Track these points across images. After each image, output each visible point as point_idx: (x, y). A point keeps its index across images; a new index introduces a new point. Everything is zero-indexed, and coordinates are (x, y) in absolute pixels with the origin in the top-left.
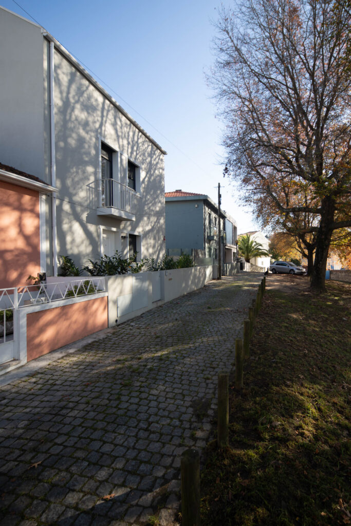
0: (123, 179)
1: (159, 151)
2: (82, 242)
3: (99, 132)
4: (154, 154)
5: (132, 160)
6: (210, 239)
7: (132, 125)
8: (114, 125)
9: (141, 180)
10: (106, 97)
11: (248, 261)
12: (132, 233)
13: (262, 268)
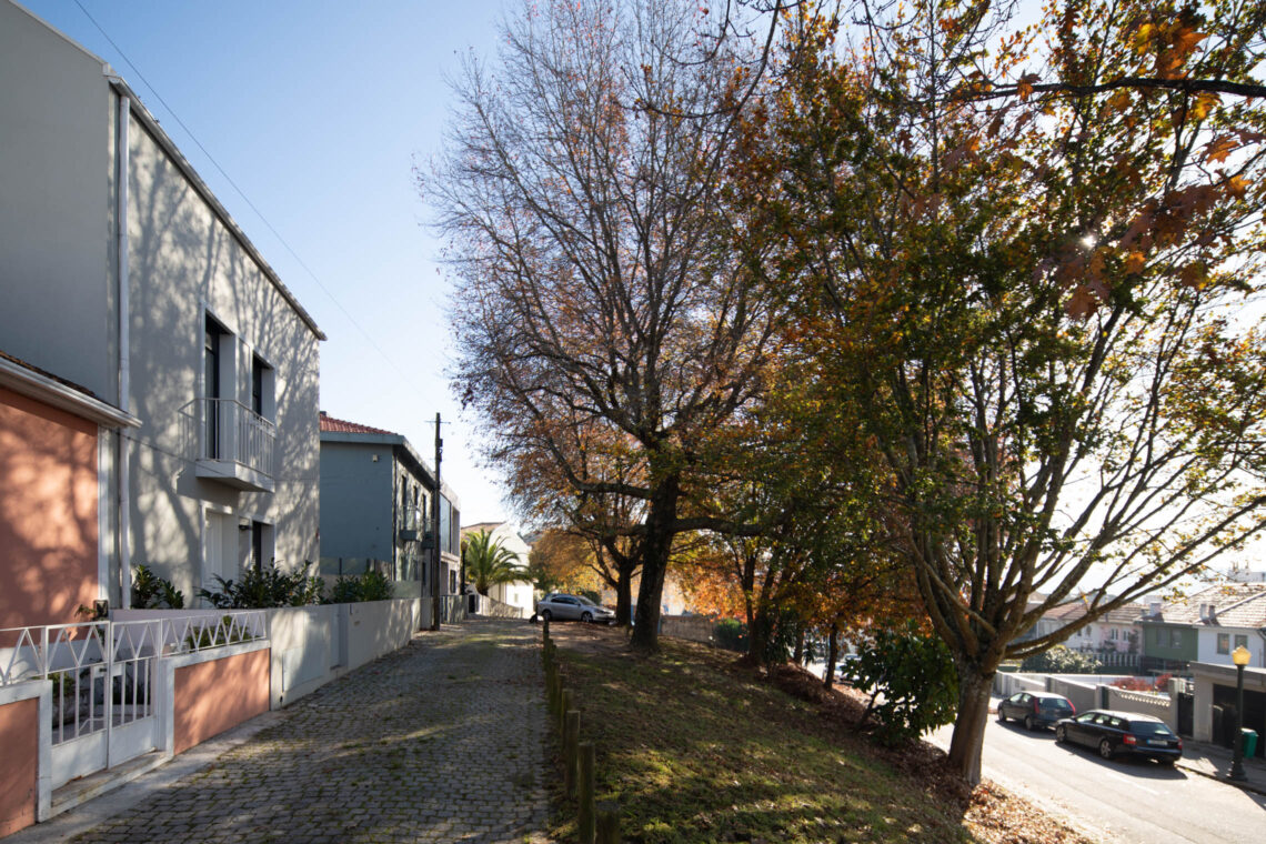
0: (243, 396)
1: (310, 333)
2: (173, 538)
3: (202, 290)
4: (302, 339)
5: (261, 354)
6: (406, 536)
7: (262, 276)
8: (231, 276)
9: (277, 397)
10: (217, 212)
11: (484, 591)
12: (258, 519)
13: (515, 609)
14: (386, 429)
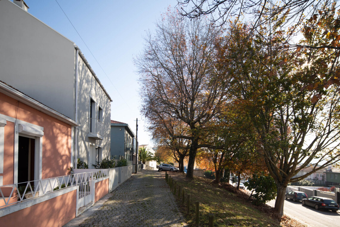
0: (97, 117)
1: (109, 100)
2: (84, 152)
3: (90, 93)
4: (108, 102)
5: (100, 106)
6: (127, 149)
7: (101, 88)
8: (95, 89)
9: (103, 116)
10: (93, 74)
11: (144, 163)
12: (99, 147)
13: (152, 168)
14: (123, 122)
